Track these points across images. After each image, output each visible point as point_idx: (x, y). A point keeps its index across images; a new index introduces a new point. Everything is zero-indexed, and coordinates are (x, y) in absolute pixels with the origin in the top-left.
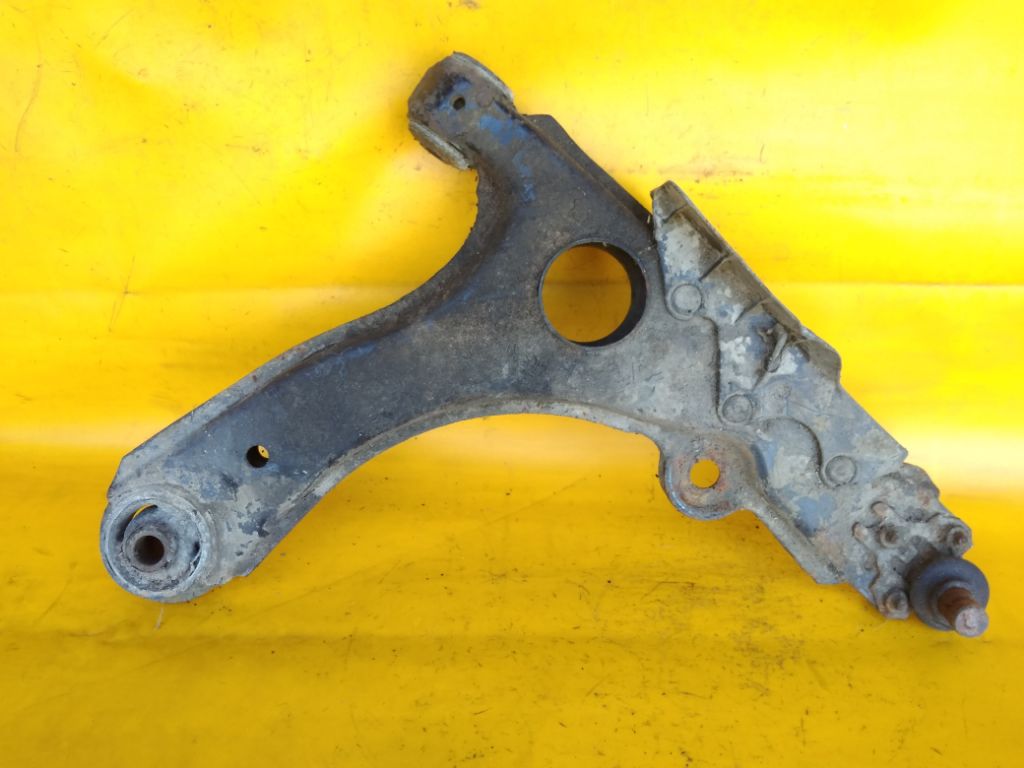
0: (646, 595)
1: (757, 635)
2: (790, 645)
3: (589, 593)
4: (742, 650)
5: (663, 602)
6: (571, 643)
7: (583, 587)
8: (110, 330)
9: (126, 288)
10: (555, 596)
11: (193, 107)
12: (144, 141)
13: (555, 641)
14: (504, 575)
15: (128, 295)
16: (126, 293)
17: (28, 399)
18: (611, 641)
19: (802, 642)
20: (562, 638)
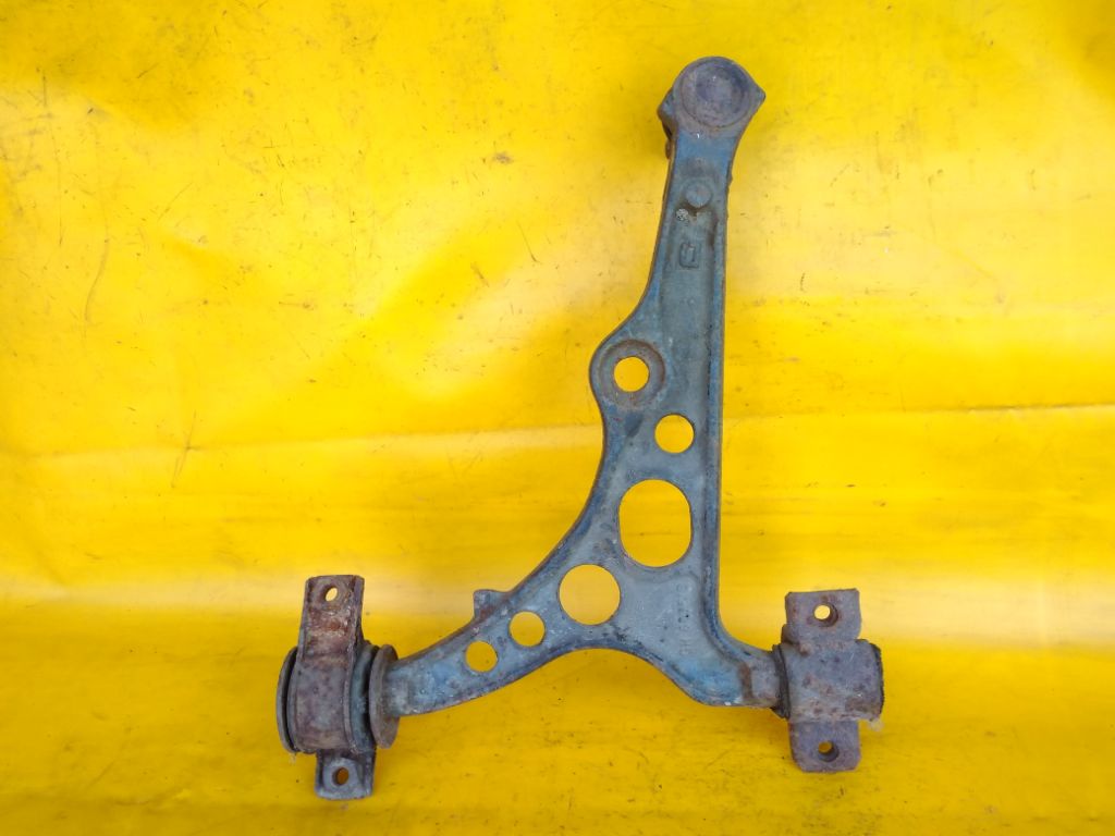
0: (710, 764)
1: (828, 811)
2: (866, 821)
3: (647, 762)
4: (812, 825)
5: (727, 773)
6: (625, 817)
7: (641, 755)
8: (173, 486)
9: (188, 443)
10: (611, 764)
11: (249, 268)
12: (206, 302)
13: (608, 815)
14: (559, 742)
15: (191, 451)
16: (188, 448)
17: (97, 558)
18: (668, 816)
19: (879, 817)
20: (616, 812)
